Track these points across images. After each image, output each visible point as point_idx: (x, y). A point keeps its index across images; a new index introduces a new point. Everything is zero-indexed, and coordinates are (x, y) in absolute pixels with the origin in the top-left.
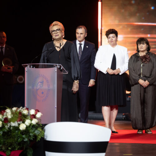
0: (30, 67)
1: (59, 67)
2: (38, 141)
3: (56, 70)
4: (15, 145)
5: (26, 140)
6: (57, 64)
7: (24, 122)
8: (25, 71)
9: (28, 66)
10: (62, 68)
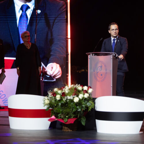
0: (93, 55)
1: (114, 55)
2: (89, 111)
3: (112, 57)
4: (71, 114)
5: (79, 110)
6: (113, 53)
7: (78, 96)
8: (88, 58)
9: (91, 54)
10: (117, 56)
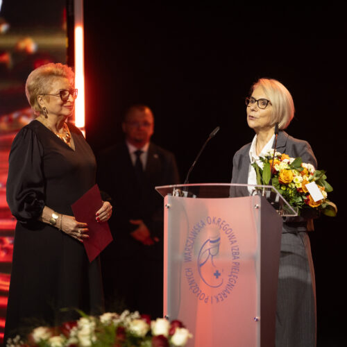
0: (181, 195)
3: (259, 205)
8: (165, 208)
9: (176, 192)
10: (277, 199)
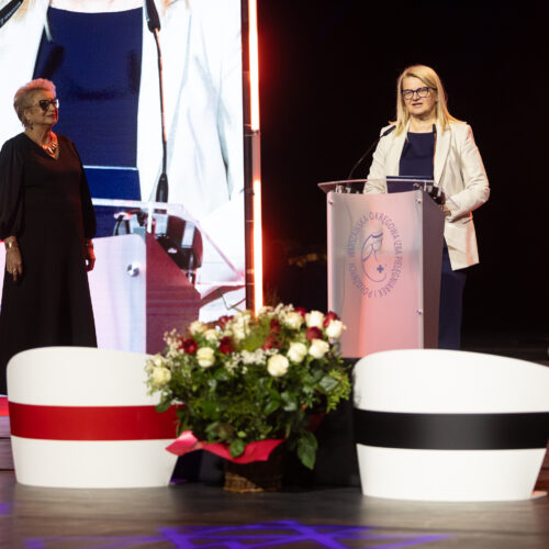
0: (344, 191)
2: (332, 410)
4: (259, 423)
5: (291, 407)
6: (425, 181)
7: (283, 351)
8: (328, 204)
